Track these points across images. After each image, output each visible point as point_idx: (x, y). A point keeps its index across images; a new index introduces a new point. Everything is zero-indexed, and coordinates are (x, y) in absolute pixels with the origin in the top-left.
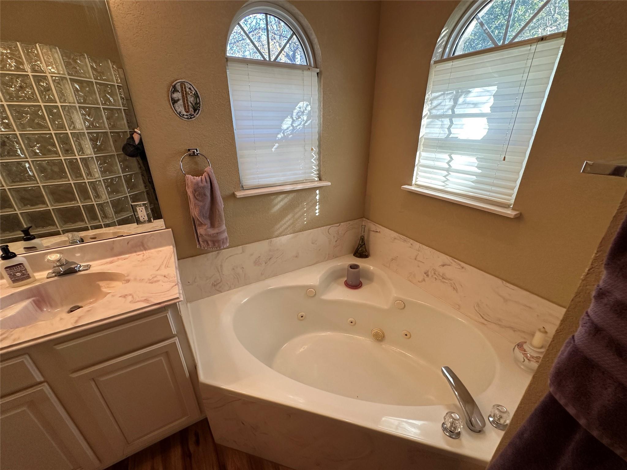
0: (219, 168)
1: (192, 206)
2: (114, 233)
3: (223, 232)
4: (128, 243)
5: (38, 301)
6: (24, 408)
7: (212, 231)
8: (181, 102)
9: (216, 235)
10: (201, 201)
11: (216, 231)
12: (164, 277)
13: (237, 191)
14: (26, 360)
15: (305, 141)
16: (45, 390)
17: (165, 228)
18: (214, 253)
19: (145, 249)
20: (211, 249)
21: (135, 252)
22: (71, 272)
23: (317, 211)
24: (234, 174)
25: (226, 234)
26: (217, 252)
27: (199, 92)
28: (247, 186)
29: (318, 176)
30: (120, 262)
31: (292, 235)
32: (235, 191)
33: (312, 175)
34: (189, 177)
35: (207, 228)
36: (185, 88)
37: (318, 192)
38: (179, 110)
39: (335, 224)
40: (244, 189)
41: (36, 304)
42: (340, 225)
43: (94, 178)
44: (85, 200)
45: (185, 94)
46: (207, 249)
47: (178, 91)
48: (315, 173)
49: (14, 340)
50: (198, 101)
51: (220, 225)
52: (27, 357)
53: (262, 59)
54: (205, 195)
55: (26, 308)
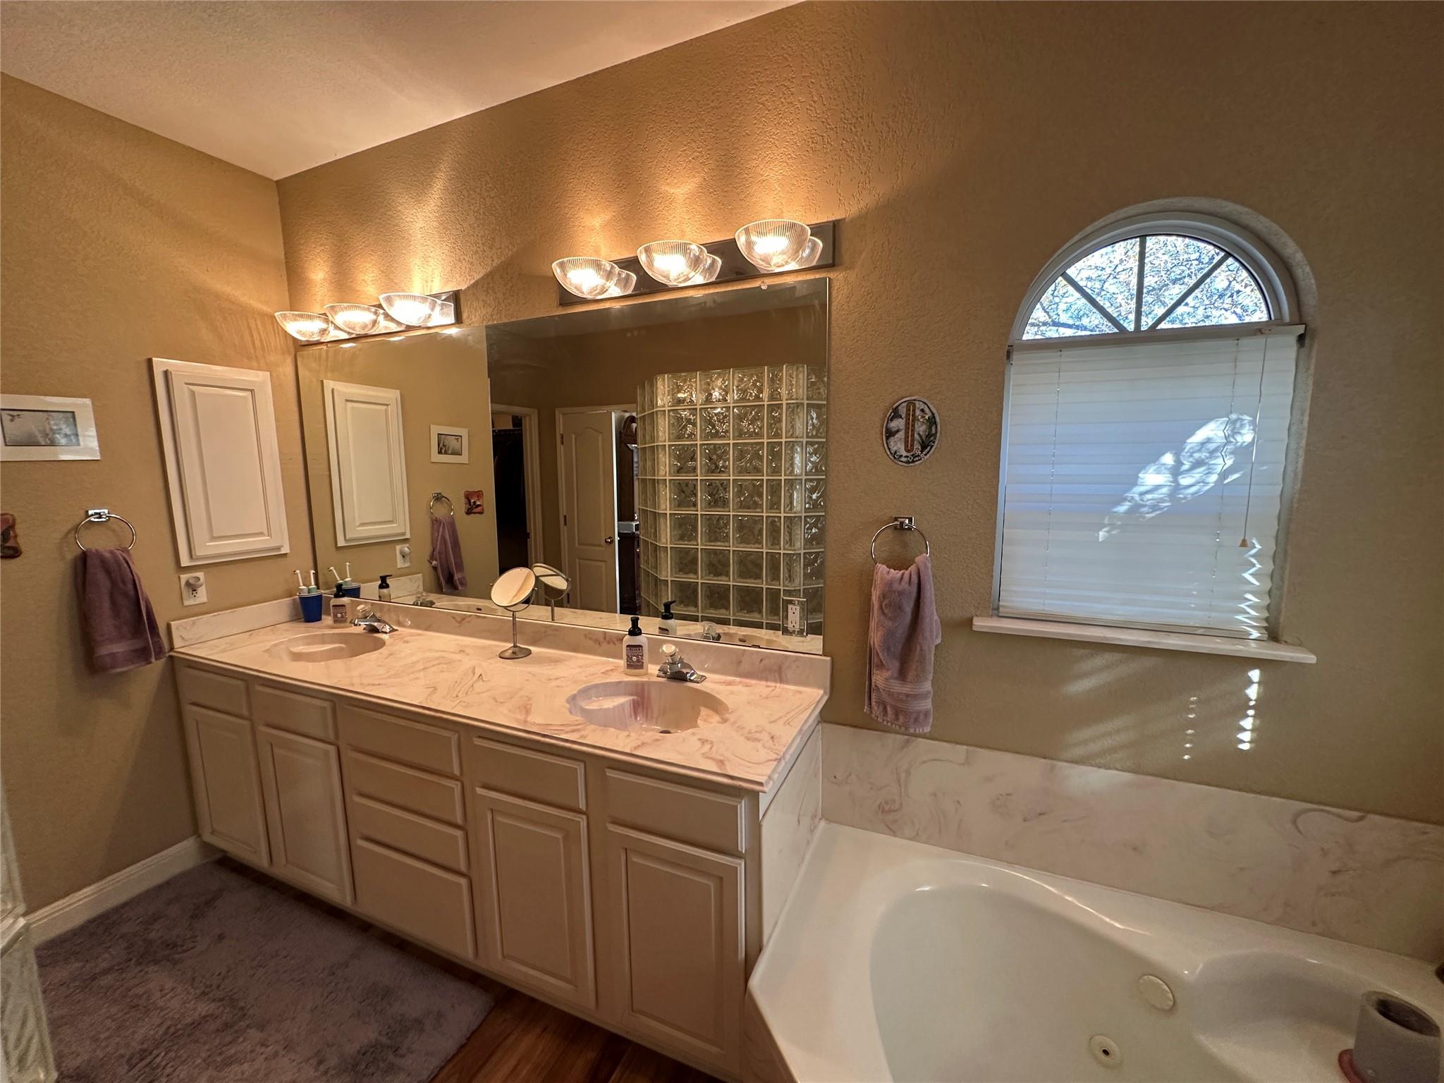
0: (949, 560)
1: (873, 625)
2: (769, 641)
3: (924, 696)
4: (761, 660)
5: (638, 703)
6: (559, 836)
7: (897, 687)
8: (901, 435)
9: (904, 699)
10: (890, 619)
11: (906, 689)
12: (769, 738)
13: (981, 616)
14: (580, 768)
15: (1220, 519)
16: (582, 824)
17: (821, 653)
18: (899, 736)
19: (781, 681)
20: (889, 724)
21: (767, 680)
22: (679, 677)
23: (1246, 736)
24: (980, 577)
25: (931, 703)
26: (906, 737)
27: (939, 414)
28: (1008, 610)
29: (1266, 625)
30: (739, 688)
31: (1128, 774)
32: (977, 616)
33: (1240, 617)
34: (882, 568)
35: (892, 677)
36: (914, 410)
37: (1255, 675)
38: (894, 449)
39: (1338, 807)
40: (1000, 614)
41: (634, 704)
42: (1361, 819)
43: (793, 548)
44: (772, 581)
45: (912, 421)
46: (881, 721)
47: (901, 417)
48: (1253, 613)
49: (582, 737)
50: (933, 431)
51: (919, 679)
52: (582, 765)
53: (1116, 330)
54: (900, 608)
55: (622, 705)
